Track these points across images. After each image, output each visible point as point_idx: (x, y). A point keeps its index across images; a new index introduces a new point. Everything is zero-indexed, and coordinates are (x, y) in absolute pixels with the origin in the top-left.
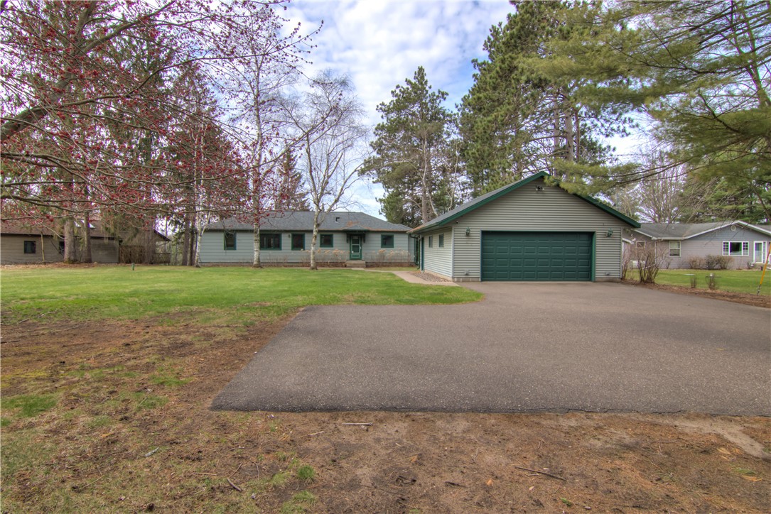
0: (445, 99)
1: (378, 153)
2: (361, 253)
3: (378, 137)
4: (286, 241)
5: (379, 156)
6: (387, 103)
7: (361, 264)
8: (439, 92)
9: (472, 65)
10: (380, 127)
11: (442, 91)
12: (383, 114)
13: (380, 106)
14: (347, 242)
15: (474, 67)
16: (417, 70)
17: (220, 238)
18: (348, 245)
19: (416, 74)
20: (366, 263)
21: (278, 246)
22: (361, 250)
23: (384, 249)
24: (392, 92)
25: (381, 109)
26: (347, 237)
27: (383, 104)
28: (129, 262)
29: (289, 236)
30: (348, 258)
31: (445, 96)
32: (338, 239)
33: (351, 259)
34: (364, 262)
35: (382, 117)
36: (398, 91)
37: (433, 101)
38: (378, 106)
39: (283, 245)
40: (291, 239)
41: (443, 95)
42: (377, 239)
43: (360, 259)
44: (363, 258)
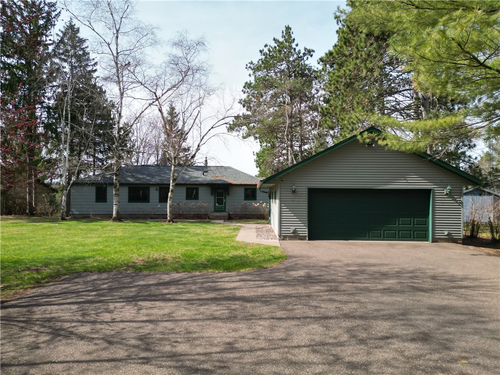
0: (311, 56)
1: (247, 110)
2: (225, 206)
3: (246, 95)
4: (154, 194)
5: (249, 113)
6: (255, 62)
7: (224, 216)
8: (305, 49)
9: (335, 21)
10: (248, 85)
11: (308, 48)
12: (251, 72)
13: (249, 65)
14: (212, 195)
15: (338, 22)
16: (284, 29)
17: (92, 192)
18: (213, 198)
19: (283, 33)
20: (229, 214)
21: (145, 199)
22: (225, 203)
23: (246, 202)
24: (261, 51)
25: (250, 67)
26: (212, 190)
27: (252, 63)
28: (9, 213)
29: (157, 189)
30: (213, 210)
31: (312, 53)
32: (203, 193)
33: (216, 211)
34: (227, 214)
35: (250, 75)
36: (266, 50)
37: (300, 58)
38: (247, 65)
39: (151, 198)
40: (158, 192)
41: (310, 52)
42: (241, 192)
43: (224, 211)
44: (227, 210)
